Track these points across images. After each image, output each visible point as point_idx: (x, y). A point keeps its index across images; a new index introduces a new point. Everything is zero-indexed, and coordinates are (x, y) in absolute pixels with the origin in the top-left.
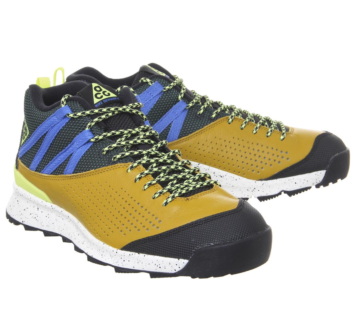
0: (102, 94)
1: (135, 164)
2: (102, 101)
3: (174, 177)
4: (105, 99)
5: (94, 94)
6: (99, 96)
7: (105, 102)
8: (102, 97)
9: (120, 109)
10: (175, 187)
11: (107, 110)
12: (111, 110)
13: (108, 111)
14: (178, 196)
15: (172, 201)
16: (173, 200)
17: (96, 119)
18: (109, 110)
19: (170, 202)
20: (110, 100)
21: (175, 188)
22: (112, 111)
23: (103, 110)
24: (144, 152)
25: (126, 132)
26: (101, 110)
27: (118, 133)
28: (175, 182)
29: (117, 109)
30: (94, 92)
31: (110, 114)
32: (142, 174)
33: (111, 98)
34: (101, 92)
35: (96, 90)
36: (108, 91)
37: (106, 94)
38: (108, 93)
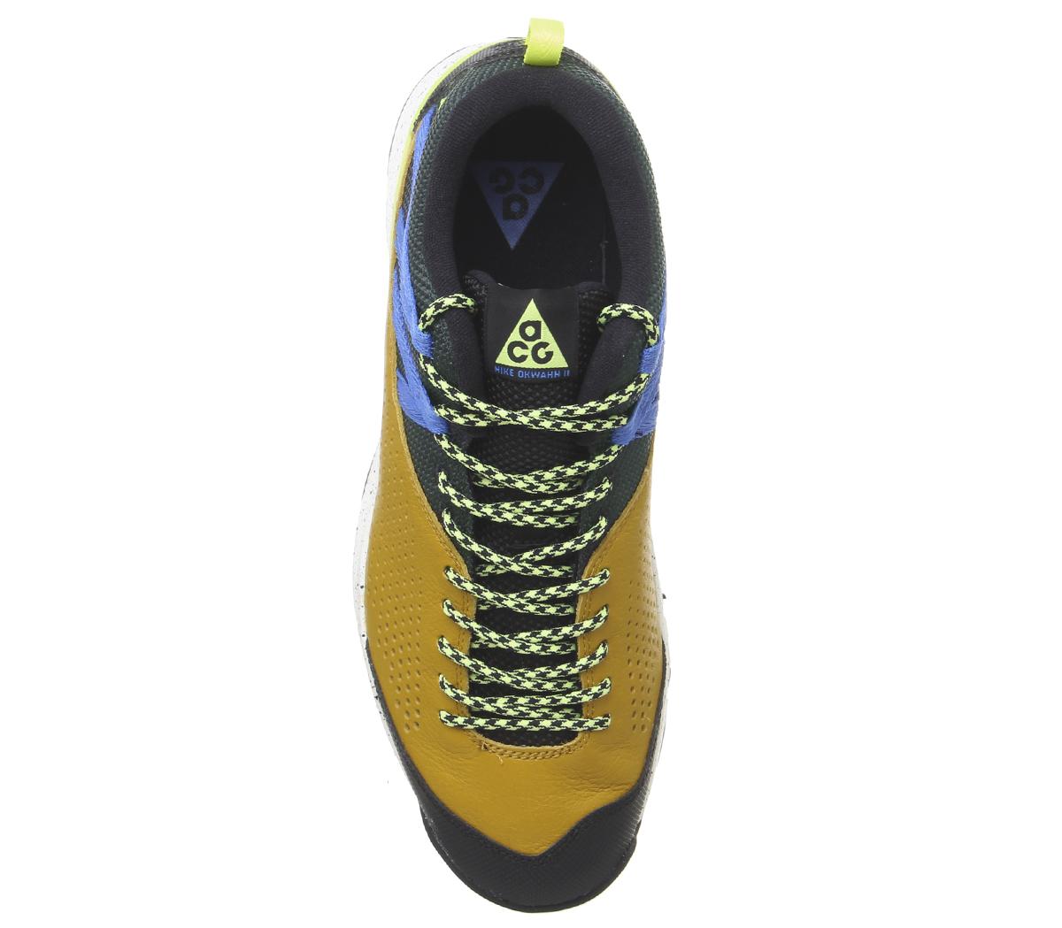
0: (528, 353)
2: (516, 369)
4: (524, 369)
5: (510, 340)
6: (518, 352)
7: (521, 375)
8: (523, 358)
20: (538, 376)
30: (515, 336)
33: (546, 370)
34: (531, 345)
35: (522, 332)
36: (553, 346)
37: (542, 353)
38: (546, 353)
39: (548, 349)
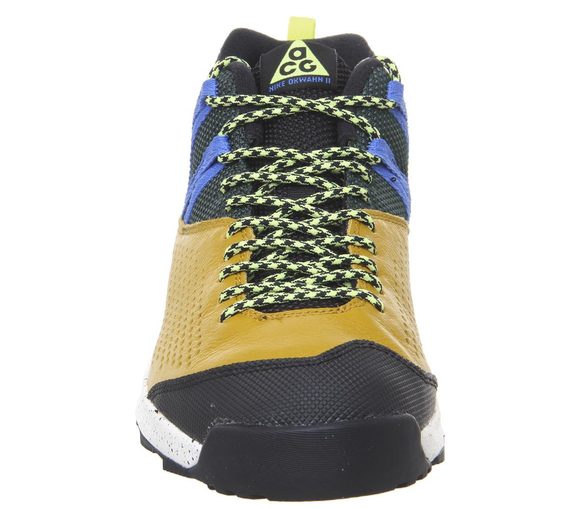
0: (297, 67)
1: (239, 224)
2: (287, 80)
3: (279, 266)
4: (293, 78)
5: (282, 63)
6: (288, 69)
7: (291, 83)
8: (293, 71)
9: (303, 103)
10: (261, 286)
11: (271, 100)
12: (280, 101)
13: (275, 104)
14: (253, 308)
15: (235, 314)
16: (238, 312)
17: (241, 117)
18: (275, 100)
19: (232, 315)
20: (304, 81)
21: (261, 289)
22: (284, 105)
23: (262, 100)
24: (278, 203)
25: (281, 153)
26: (260, 98)
27: (264, 153)
28: (281, 276)
29: (294, 102)
30: (286, 59)
31: (277, 111)
32: (233, 246)
33: (311, 76)
34: (298, 62)
35: (291, 56)
36: (316, 62)
37: (307, 66)
38: (311, 66)
39: (312, 64)
